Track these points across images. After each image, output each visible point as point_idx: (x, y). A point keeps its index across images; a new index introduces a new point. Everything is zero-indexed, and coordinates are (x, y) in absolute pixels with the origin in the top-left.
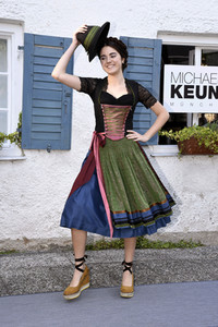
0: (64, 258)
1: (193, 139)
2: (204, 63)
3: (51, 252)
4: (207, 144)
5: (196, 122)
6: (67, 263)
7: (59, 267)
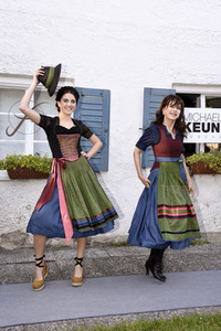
0: (103, 252)
1: (201, 162)
2: (207, 106)
3: (94, 247)
4: (211, 166)
5: (202, 150)
6: (106, 255)
7: (100, 258)
